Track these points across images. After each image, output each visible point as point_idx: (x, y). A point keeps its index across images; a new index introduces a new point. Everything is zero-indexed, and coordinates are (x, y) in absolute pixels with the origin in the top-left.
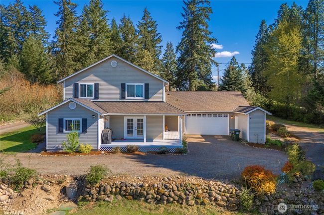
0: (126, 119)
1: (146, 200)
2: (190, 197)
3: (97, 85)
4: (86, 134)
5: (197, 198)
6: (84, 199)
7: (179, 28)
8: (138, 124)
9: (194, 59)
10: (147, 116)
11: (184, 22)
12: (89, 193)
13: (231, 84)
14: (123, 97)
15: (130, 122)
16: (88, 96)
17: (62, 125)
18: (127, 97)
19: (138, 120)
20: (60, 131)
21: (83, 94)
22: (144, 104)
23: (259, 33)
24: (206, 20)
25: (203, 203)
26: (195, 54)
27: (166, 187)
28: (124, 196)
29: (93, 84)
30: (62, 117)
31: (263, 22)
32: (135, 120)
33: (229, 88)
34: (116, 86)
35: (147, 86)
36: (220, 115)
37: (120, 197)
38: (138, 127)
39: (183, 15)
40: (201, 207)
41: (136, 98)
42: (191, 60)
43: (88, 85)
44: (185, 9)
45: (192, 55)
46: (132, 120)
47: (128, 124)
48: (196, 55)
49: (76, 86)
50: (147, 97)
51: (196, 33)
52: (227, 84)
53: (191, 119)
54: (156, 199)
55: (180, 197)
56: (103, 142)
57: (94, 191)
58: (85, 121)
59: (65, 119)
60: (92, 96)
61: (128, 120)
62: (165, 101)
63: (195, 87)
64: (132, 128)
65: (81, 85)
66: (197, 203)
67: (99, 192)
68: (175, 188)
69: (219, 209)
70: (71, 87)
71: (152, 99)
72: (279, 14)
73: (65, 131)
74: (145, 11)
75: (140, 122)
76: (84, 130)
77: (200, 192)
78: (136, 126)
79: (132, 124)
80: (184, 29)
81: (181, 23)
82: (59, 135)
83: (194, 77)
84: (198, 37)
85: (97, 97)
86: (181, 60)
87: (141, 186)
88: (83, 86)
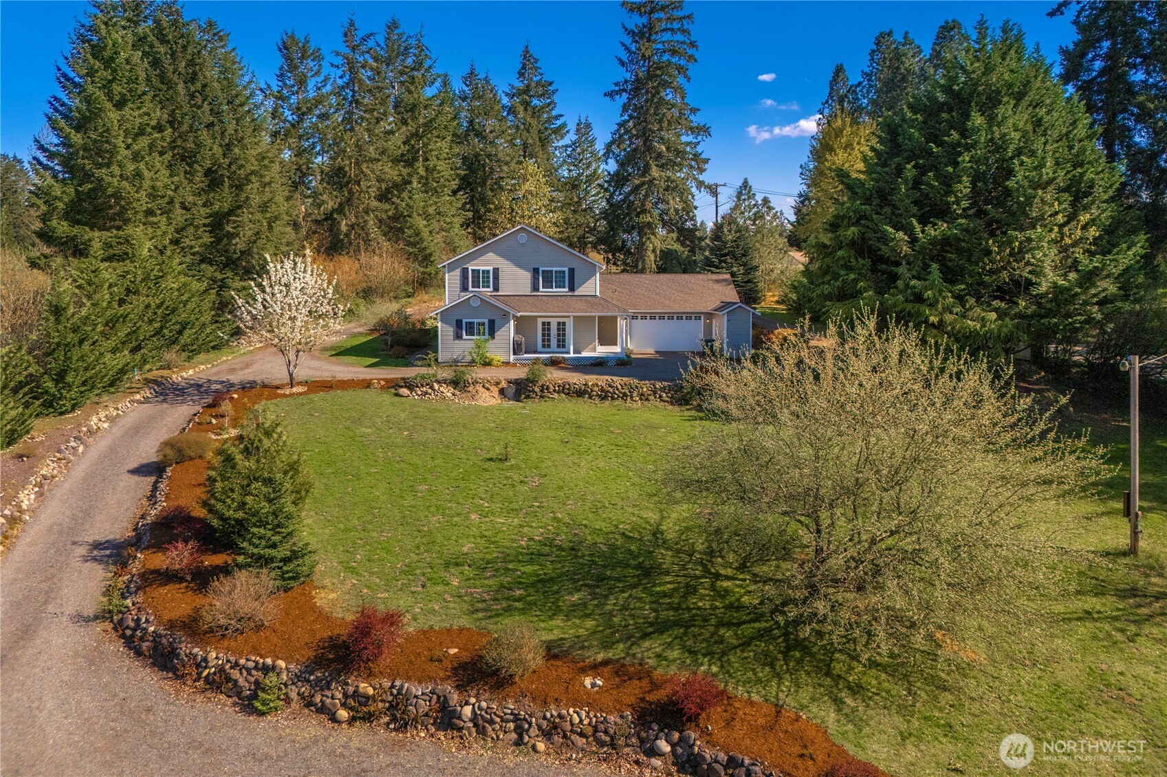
0: (540, 321)
1: (590, 397)
2: (635, 394)
3: (496, 271)
4: (494, 341)
5: (642, 395)
6: (528, 397)
7: (611, 95)
8: (559, 330)
9: (651, 182)
10: (574, 317)
11: (626, 81)
12: (533, 391)
13: (726, 255)
14: (535, 288)
15: (546, 326)
16: (483, 287)
17: (461, 327)
18: (541, 289)
19: (559, 323)
20: (458, 337)
21: (477, 284)
22: (568, 298)
23: (827, 102)
24: (681, 80)
25: (647, 399)
26: (654, 168)
27: (610, 386)
28: (568, 394)
29: (490, 268)
30: (459, 318)
31: (839, 70)
32: (554, 322)
33: (721, 262)
34: (527, 270)
35: (572, 271)
36: (688, 316)
37: (563, 395)
38: (559, 335)
39: (622, 63)
40: (646, 403)
41: (555, 290)
42: (643, 184)
43: (483, 271)
44: (627, 48)
45: (647, 169)
46: (549, 324)
47: (543, 329)
48: (655, 172)
49: (465, 271)
50: (572, 289)
51: (655, 114)
52: (716, 255)
53: (638, 323)
54: (600, 396)
55: (625, 394)
56: (514, 354)
57: (537, 390)
58: (492, 323)
59: (464, 321)
60: (488, 287)
61: (544, 324)
62: (598, 294)
63: (654, 251)
64: (549, 335)
65: (473, 270)
66: (641, 399)
67: (542, 391)
68: (620, 387)
69: (662, 403)
70: (457, 272)
71: (581, 290)
72: (872, 59)
73: (465, 337)
74: (526, 54)
75: (561, 327)
76: (492, 334)
77: (645, 389)
78: (556, 333)
79: (549, 330)
80: (625, 95)
81: (616, 84)
82: (457, 342)
83: (649, 225)
84: (661, 121)
85: (496, 289)
86: (618, 180)
87: (585, 385)
88: (476, 272)
